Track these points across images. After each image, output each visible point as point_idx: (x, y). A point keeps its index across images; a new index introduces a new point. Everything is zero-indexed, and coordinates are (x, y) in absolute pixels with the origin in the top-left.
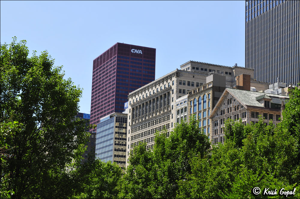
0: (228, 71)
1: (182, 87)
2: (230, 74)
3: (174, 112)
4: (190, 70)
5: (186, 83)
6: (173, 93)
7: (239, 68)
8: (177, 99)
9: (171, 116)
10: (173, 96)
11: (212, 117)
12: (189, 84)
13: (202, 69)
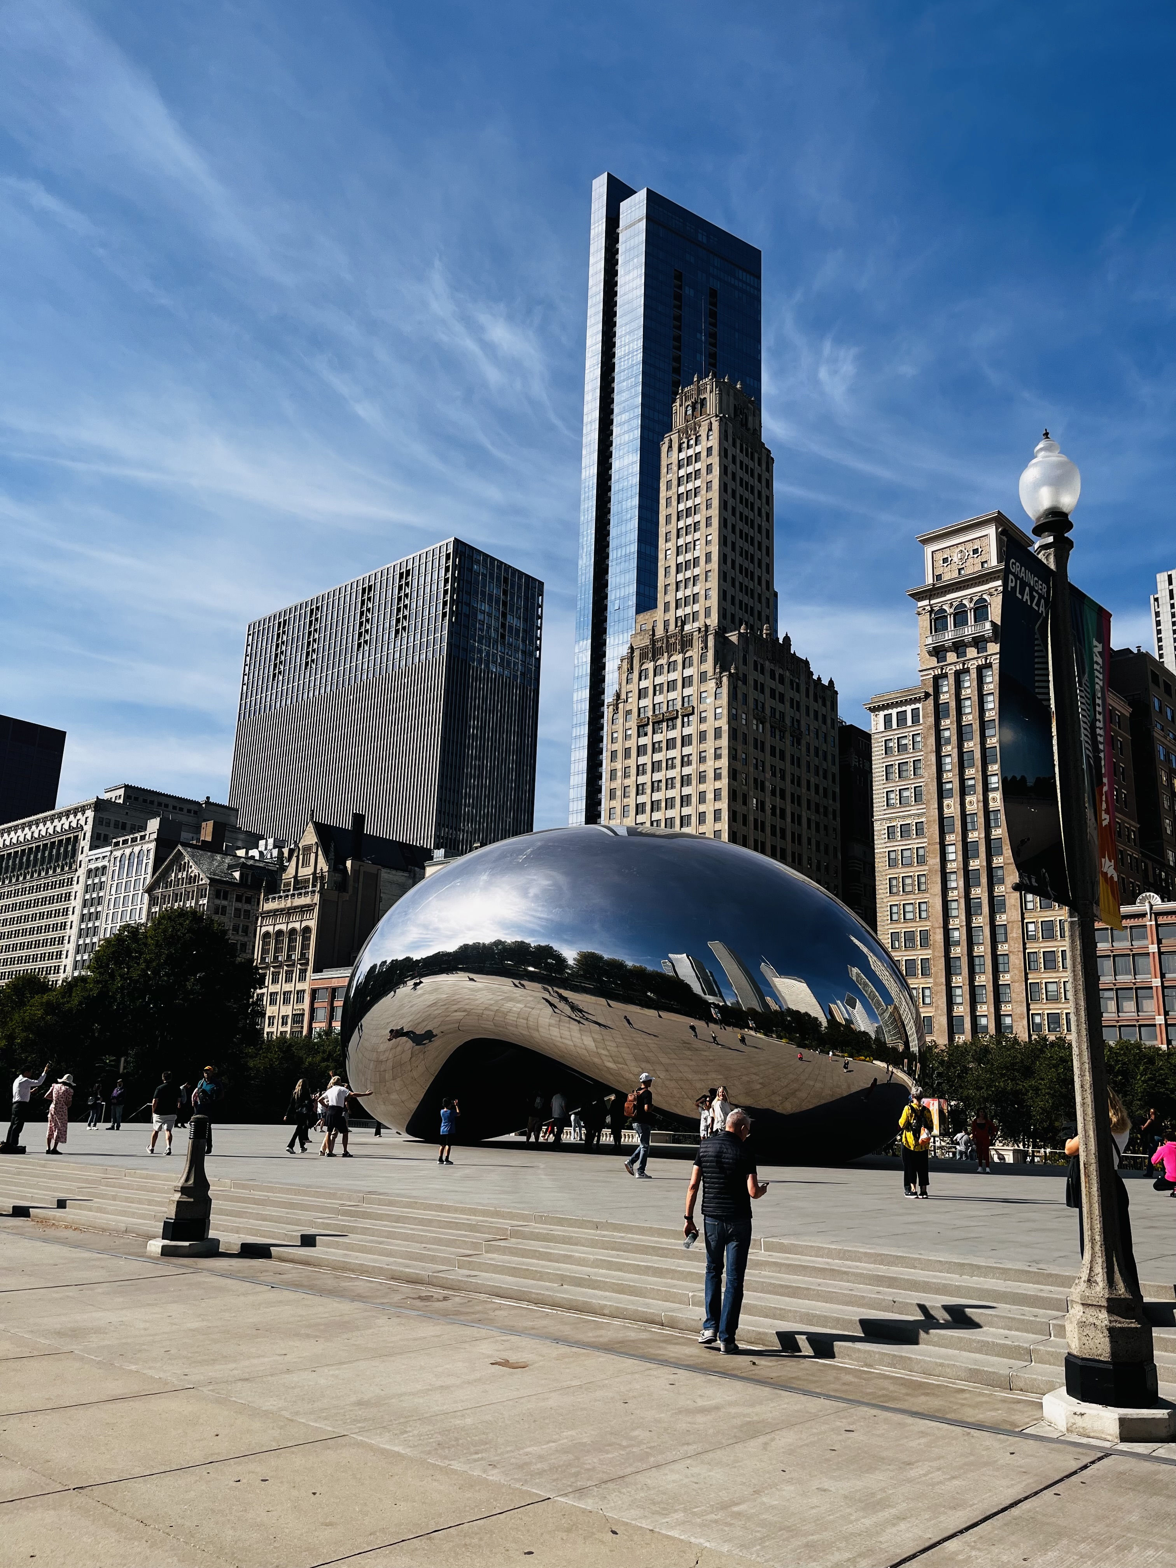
0: (194, 808)
1: (103, 831)
2: (196, 812)
3: (82, 872)
4: (121, 801)
5: (112, 824)
6: (84, 839)
7: (213, 804)
8: (90, 850)
9: (75, 879)
10: (85, 844)
11: (149, 890)
12: (116, 825)
13: (145, 801)
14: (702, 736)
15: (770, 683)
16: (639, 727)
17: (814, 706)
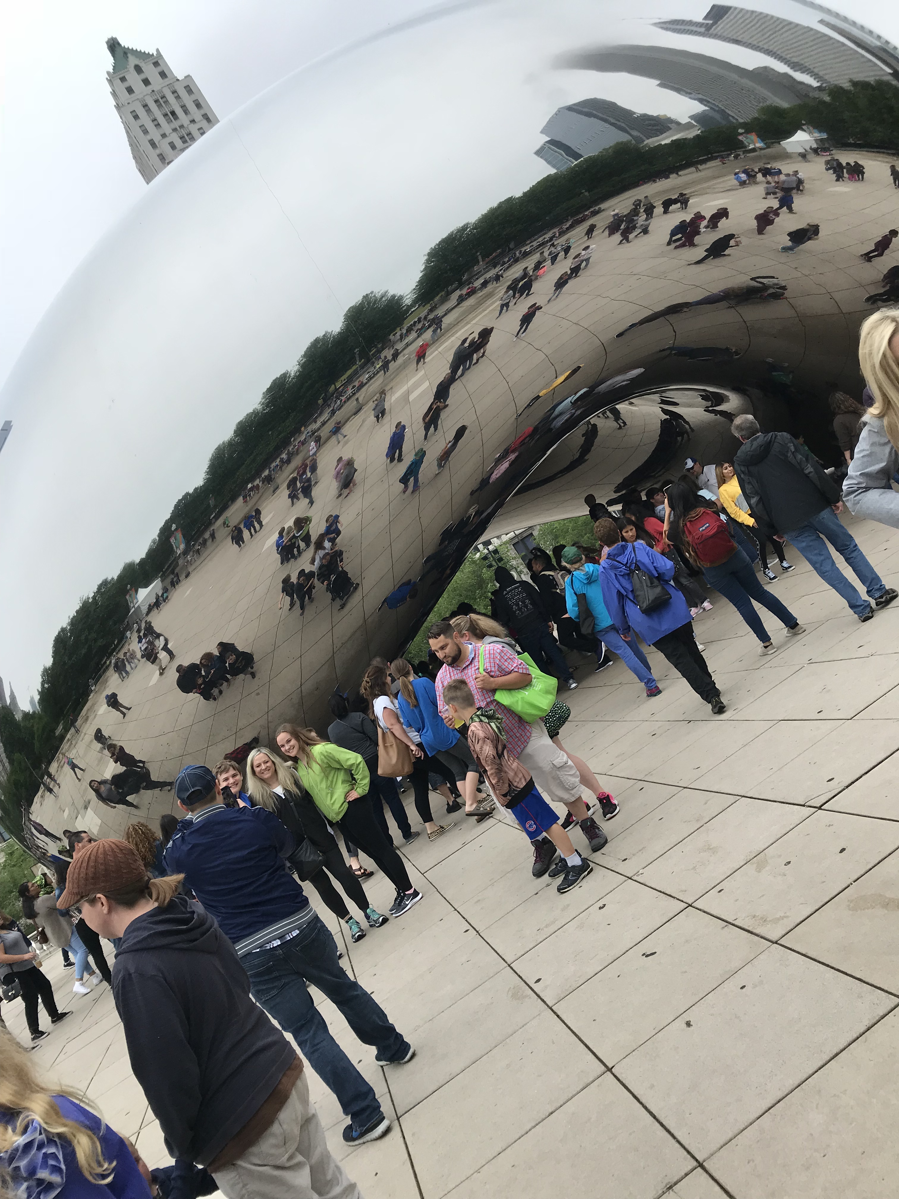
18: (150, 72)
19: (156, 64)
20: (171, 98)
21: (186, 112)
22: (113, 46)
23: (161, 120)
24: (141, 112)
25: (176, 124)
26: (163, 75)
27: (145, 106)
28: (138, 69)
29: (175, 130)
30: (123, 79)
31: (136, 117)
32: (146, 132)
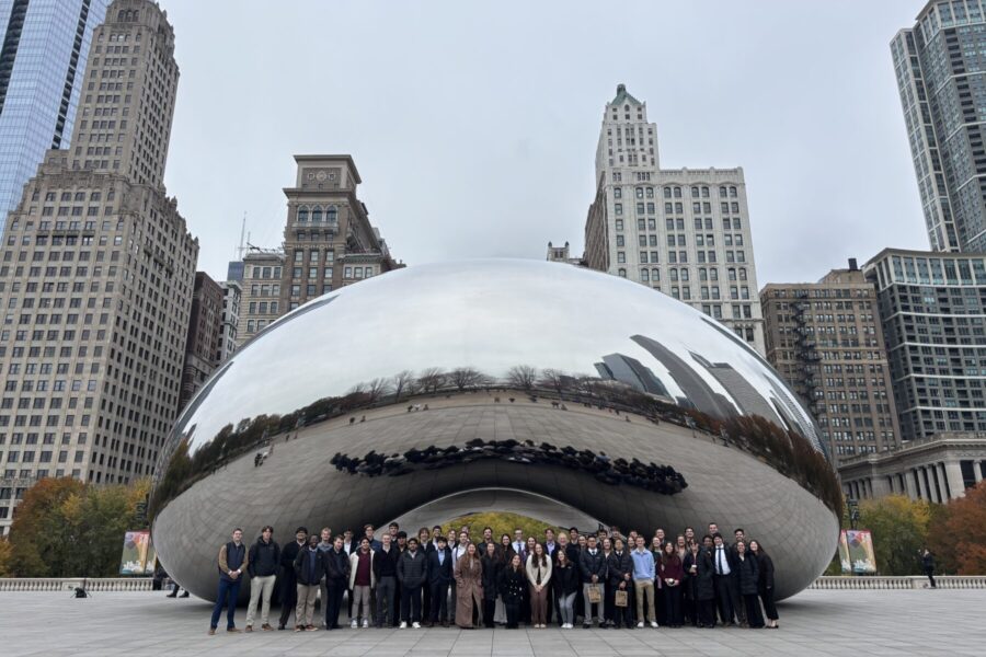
14: (100, 255)
15: (159, 229)
16: (38, 237)
17: (184, 253)
18: (634, 112)
19: (639, 109)
20: (637, 131)
21: (641, 142)
22: (621, 89)
23: (624, 141)
24: (614, 132)
25: (631, 147)
26: (640, 117)
27: (619, 130)
28: (627, 108)
29: (628, 150)
30: (615, 110)
31: (610, 133)
32: (610, 143)
